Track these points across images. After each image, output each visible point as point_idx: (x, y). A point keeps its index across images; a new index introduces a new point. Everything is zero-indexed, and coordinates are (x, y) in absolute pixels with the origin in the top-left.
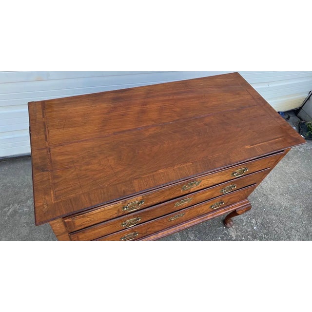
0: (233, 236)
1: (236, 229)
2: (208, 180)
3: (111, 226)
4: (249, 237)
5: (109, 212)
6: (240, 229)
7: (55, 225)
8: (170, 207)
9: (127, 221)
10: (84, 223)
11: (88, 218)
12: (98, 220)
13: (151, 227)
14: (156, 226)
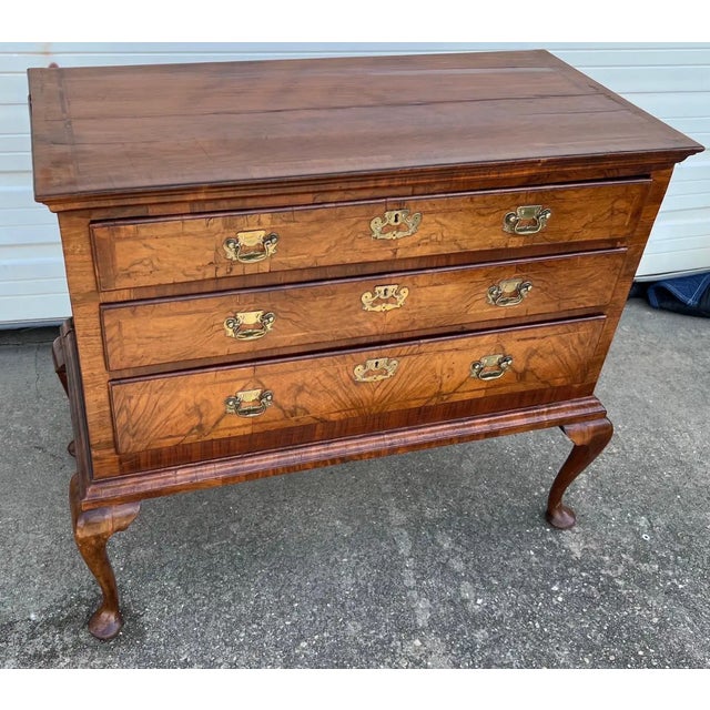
0: (573, 550)
1: (586, 536)
2: (441, 220)
3: (199, 320)
4: (623, 556)
5: (194, 248)
6: (596, 536)
7: (71, 246)
8: (349, 306)
9: (239, 315)
10: (137, 267)
11: (145, 246)
12: (167, 272)
13: (305, 384)
14: (321, 388)
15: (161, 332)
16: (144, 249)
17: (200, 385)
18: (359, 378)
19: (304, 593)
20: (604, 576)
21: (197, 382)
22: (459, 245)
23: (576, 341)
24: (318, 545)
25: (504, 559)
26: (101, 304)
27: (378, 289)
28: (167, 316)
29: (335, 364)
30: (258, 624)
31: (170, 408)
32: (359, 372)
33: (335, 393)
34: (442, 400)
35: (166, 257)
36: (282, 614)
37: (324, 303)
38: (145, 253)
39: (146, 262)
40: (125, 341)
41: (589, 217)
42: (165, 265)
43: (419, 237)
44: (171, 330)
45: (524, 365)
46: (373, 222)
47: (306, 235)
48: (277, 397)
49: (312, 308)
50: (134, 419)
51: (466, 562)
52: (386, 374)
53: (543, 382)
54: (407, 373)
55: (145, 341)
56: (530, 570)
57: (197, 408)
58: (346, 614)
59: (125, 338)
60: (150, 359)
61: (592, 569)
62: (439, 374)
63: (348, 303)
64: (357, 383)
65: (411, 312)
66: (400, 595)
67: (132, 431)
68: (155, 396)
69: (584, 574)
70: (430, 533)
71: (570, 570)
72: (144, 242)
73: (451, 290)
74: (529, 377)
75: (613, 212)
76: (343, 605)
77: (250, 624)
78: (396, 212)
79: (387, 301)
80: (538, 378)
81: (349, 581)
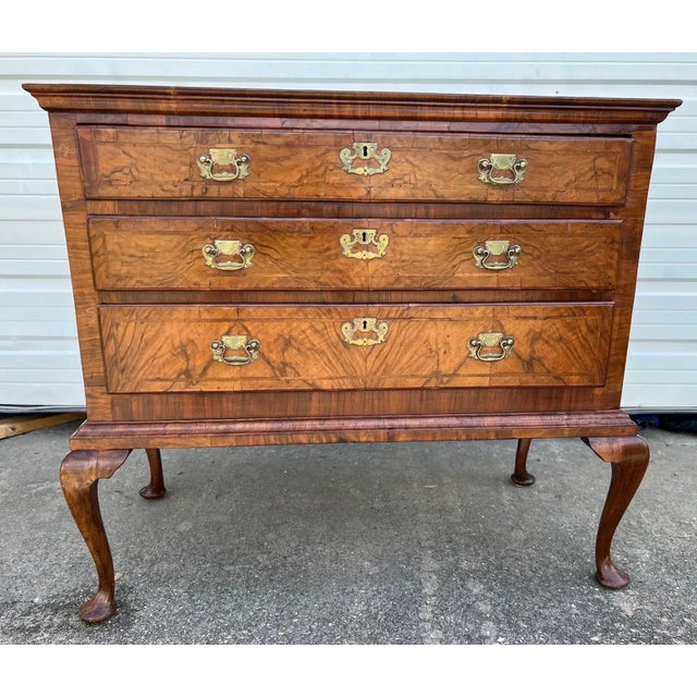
0: (623, 608)
1: (641, 599)
2: (411, 159)
3: (179, 243)
4: (686, 620)
5: (170, 161)
6: (655, 599)
7: (61, 148)
8: (328, 249)
9: (217, 242)
10: (118, 175)
11: (124, 153)
12: (147, 184)
13: (291, 337)
14: (308, 345)
15: (143, 251)
16: (123, 156)
17: (185, 320)
18: (349, 339)
19: (308, 612)
20: (659, 635)
21: (181, 316)
22: (434, 191)
23: (584, 329)
24: (339, 577)
25: (540, 607)
26: (88, 215)
27: (355, 232)
28: (147, 233)
29: (320, 318)
30: (249, 631)
31: (158, 343)
32: (347, 331)
33: (323, 353)
34: (442, 382)
35: (144, 167)
36: (278, 626)
37: (302, 241)
38: (124, 161)
39: (126, 171)
40: (110, 257)
41: (571, 174)
42: (144, 176)
43: (391, 177)
44: (152, 250)
45: (529, 350)
46: (342, 154)
47: (277, 160)
48: (264, 349)
49: (291, 246)
50: (122, 350)
51: (495, 606)
52: (377, 338)
53: (555, 378)
54: (399, 341)
55: (129, 259)
56: (569, 620)
57: (183, 348)
58: (346, 633)
59: (110, 252)
60: (134, 281)
61: (644, 627)
62: (434, 348)
63: (326, 246)
64: (346, 345)
65: (393, 265)
66: (411, 625)
67: (121, 365)
68: (141, 328)
69: (633, 631)
70: (461, 579)
71: (617, 625)
72: (123, 148)
73: (433, 244)
74: (537, 368)
75: (596, 173)
76: (345, 626)
77: (240, 630)
78: (365, 144)
79: (367, 248)
80: (549, 372)
81: (362, 607)
